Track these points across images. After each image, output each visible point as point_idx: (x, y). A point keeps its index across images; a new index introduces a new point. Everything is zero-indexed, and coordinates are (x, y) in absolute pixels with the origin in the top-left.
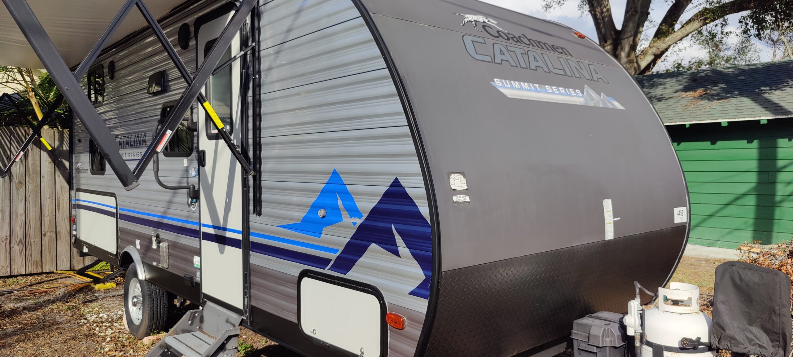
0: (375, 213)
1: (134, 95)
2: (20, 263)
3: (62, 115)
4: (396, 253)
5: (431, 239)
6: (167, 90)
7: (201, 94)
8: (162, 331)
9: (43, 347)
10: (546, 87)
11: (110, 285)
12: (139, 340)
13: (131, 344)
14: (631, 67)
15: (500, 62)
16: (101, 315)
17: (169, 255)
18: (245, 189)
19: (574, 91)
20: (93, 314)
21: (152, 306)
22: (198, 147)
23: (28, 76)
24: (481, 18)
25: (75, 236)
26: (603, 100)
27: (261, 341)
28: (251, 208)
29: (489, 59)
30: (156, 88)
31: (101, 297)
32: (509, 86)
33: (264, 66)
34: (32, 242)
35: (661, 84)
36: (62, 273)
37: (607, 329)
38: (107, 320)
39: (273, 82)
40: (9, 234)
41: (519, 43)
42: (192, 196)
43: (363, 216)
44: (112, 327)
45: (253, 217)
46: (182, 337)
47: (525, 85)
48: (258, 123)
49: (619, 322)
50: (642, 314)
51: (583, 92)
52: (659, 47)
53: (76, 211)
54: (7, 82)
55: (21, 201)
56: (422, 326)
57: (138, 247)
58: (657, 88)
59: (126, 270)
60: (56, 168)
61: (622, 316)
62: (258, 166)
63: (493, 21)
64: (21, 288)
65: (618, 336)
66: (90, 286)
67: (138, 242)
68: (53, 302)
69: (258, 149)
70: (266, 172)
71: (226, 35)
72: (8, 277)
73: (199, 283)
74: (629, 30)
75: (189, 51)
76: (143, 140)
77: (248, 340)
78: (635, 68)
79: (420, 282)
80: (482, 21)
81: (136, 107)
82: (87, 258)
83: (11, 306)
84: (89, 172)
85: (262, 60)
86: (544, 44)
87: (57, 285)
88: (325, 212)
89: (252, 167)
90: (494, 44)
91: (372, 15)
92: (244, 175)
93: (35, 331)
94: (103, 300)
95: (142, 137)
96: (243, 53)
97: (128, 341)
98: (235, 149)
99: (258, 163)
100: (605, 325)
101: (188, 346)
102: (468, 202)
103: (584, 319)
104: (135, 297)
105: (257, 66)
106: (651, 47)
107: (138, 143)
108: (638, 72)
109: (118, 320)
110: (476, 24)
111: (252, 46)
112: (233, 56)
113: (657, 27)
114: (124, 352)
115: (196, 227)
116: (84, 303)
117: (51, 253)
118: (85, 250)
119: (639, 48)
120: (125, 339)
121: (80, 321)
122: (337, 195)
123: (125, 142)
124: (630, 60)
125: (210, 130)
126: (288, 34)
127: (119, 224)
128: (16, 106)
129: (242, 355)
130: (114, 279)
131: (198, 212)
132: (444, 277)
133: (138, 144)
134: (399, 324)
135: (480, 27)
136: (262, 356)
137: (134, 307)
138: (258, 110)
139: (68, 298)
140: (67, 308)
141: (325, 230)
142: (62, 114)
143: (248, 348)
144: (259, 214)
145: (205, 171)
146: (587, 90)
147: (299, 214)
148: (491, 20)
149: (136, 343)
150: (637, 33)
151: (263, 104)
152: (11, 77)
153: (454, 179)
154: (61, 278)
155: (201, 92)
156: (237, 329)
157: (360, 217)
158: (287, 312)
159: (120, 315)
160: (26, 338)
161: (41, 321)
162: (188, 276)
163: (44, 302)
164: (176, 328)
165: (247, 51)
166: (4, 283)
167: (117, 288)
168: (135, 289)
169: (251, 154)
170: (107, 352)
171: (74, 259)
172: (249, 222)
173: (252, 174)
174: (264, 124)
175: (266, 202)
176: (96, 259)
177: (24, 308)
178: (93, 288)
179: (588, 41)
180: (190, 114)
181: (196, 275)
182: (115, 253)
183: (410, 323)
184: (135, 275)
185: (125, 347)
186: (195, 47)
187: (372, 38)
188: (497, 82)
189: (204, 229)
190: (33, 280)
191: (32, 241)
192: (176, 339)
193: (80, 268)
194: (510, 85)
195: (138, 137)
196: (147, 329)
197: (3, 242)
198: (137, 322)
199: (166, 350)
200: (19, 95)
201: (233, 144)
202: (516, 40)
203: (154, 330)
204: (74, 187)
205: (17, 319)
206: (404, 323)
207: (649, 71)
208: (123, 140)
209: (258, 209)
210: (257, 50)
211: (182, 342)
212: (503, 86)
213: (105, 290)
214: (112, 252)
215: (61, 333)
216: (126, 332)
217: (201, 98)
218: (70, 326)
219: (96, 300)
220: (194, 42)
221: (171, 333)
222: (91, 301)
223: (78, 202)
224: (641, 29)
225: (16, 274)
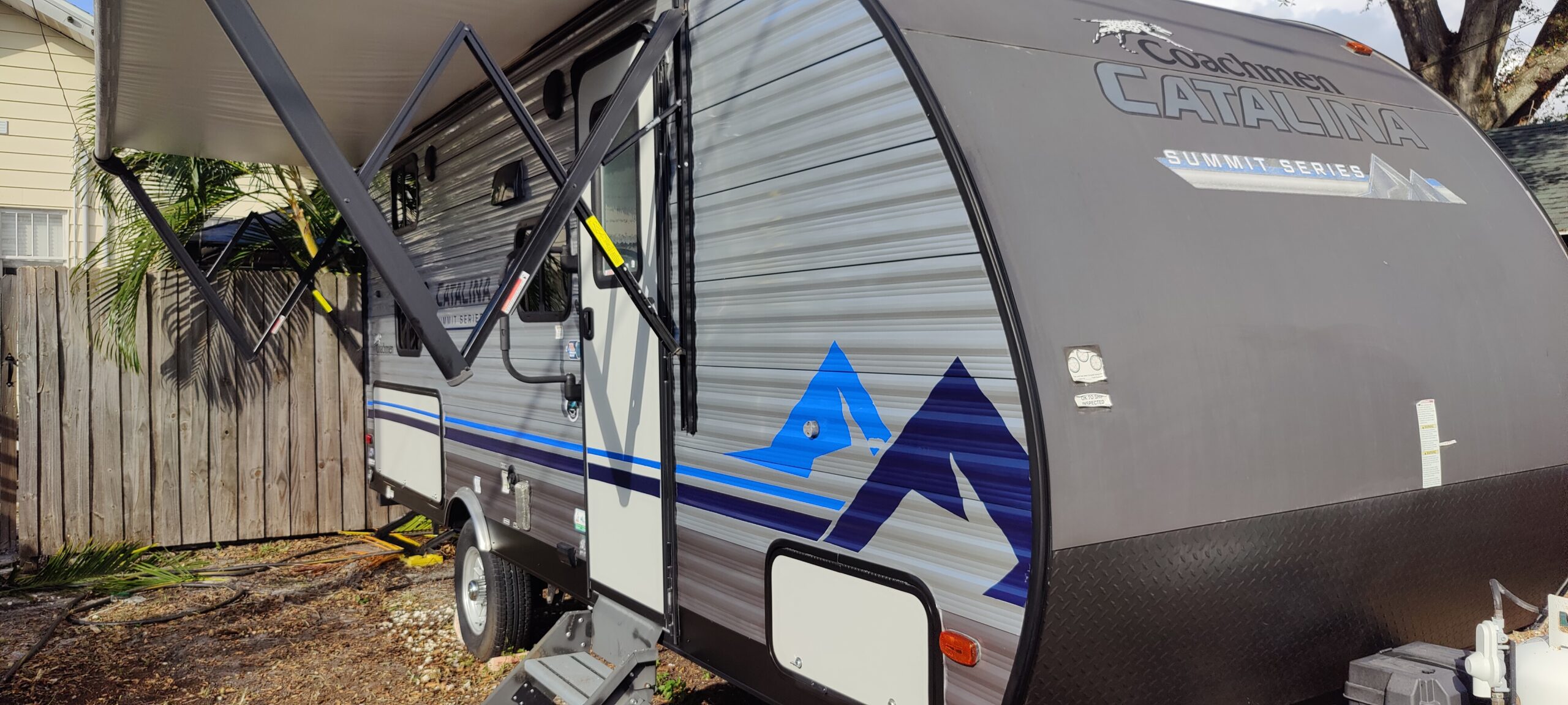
0: (914, 429)
1: (471, 207)
2: (281, 517)
3: (351, 249)
4: (958, 510)
5: (1028, 484)
6: (524, 197)
7: (581, 203)
8: (522, 648)
9: (318, 671)
10: (1282, 161)
11: (433, 558)
12: (482, 663)
13: (467, 669)
14: (1483, 111)
15: (1177, 115)
16: (416, 614)
17: (532, 506)
18: (666, 382)
19: (1345, 168)
20: (404, 612)
21: (503, 601)
22: (579, 303)
23: (292, 179)
24: (1135, 26)
25: (373, 468)
26: (1413, 186)
27: (702, 675)
28: (678, 418)
29: (1152, 109)
30: (507, 194)
31: (416, 580)
32: (1198, 164)
33: (698, 144)
34: (302, 478)
35: (1554, 146)
36: (352, 536)
37: (1426, 682)
38: (426, 624)
39: (716, 174)
40: (262, 465)
41: (1219, 73)
42: (569, 395)
43: (890, 436)
44: (435, 636)
45: (681, 437)
46: (554, 661)
47: (1234, 161)
48: (688, 254)
49: (1455, 668)
50: (1508, 652)
51: (1366, 172)
52: (1549, 65)
53: (373, 422)
54: (258, 192)
55: (282, 406)
56: (1013, 661)
57: (478, 490)
58: (1545, 154)
59: (459, 532)
60: (341, 344)
61: (1464, 655)
62: (689, 337)
63: (1162, 31)
64: (282, 562)
65: (1452, 698)
66: (398, 559)
67: (477, 480)
68: (336, 588)
69: (689, 305)
70: (703, 349)
71: (629, 89)
72: (261, 541)
73: (585, 559)
74: (1478, 30)
75: (562, 121)
76: (484, 290)
77: (678, 672)
78: (1493, 114)
79: (1007, 571)
80: (1139, 31)
81: (474, 229)
82: (393, 508)
83: (266, 594)
84: (395, 351)
85: (695, 132)
86: (1277, 71)
87: (343, 557)
88: (817, 426)
89: (677, 340)
90: (1163, 78)
91: (904, 33)
92: (663, 355)
93: (305, 640)
94: (421, 587)
95: (483, 284)
96: (658, 120)
97: (463, 663)
98: (646, 305)
99: (689, 331)
100: (1423, 672)
101: (564, 680)
102: (1108, 407)
103: (1376, 658)
104: (474, 582)
105: (686, 145)
106: (1530, 65)
107: (476, 296)
108: (1499, 123)
109: (445, 625)
110: (1124, 38)
111: (675, 107)
112: (641, 127)
113: (1544, 21)
114: (455, 684)
115: (578, 455)
116: (389, 590)
117: (334, 499)
118: (390, 494)
119: (1503, 69)
120: (456, 661)
121: (380, 624)
122: (841, 394)
123: (454, 295)
124: (1481, 96)
125: (601, 269)
126: (744, 79)
127: (445, 446)
128: (273, 235)
129: (666, 701)
130: (438, 548)
131: (581, 425)
132: (1057, 561)
133: (477, 299)
134: (966, 656)
135: (1133, 42)
136: (703, 703)
137: (472, 602)
138: (687, 229)
139: (361, 581)
140: (359, 599)
141: (818, 462)
142: (350, 246)
143: (677, 688)
144: (693, 430)
145: (592, 346)
146: (1376, 166)
147: (768, 431)
148: (1158, 28)
149: (476, 669)
150: (1495, 36)
151: (697, 217)
152: (265, 182)
153: (1078, 360)
154: (349, 544)
155: (581, 198)
156: (654, 651)
157: (886, 437)
158: (747, 623)
159: (450, 614)
160: (288, 652)
161: (314, 621)
162: (564, 547)
163: (320, 587)
164: (543, 645)
165: (668, 117)
166: (255, 552)
167: (444, 565)
168: (474, 569)
169: (676, 314)
170: (426, 683)
171: (372, 509)
172: (673, 445)
173: (678, 353)
174: (699, 256)
175: (705, 406)
176: (408, 510)
177: (287, 598)
178: (403, 564)
179: (1380, 59)
180: (565, 239)
181: (578, 545)
182: (439, 500)
183: (987, 655)
184: (474, 542)
185: (457, 675)
186: (573, 114)
187: (906, 79)
188: (1171, 158)
189: (592, 459)
190: (303, 546)
191: (302, 476)
192: (543, 664)
193: (381, 527)
194: (1199, 160)
195: (476, 286)
196: (496, 644)
197: (252, 477)
198: (478, 630)
199: (526, 685)
200: (279, 215)
201: (642, 296)
202: (1214, 67)
203: (508, 646)
204: (371, 380)
205: (275, 617)
206: (976, 654)
207: (1527, 119)
208: (450, 292)
209: (691, 420)
210: (685, 112)
211: (554, 672)
212: (1184, 165)
213: (423, 567)
214: (434, 499)
215: (348, 646)
216: (459, 647)
217: (581, 210)
218: (364, 632)
219: (408, 585)
220: (572, 105)
221: (535, 653)
222: (400, 588)
223: (376, 407)
224: (1505, 29)
225: (274, 536)
